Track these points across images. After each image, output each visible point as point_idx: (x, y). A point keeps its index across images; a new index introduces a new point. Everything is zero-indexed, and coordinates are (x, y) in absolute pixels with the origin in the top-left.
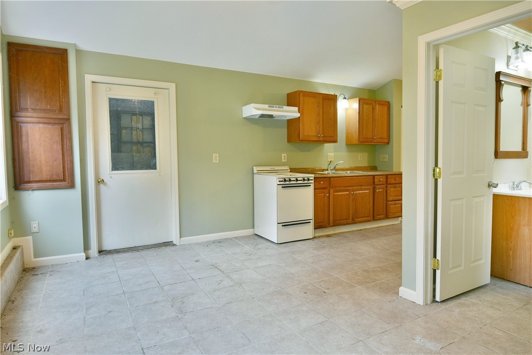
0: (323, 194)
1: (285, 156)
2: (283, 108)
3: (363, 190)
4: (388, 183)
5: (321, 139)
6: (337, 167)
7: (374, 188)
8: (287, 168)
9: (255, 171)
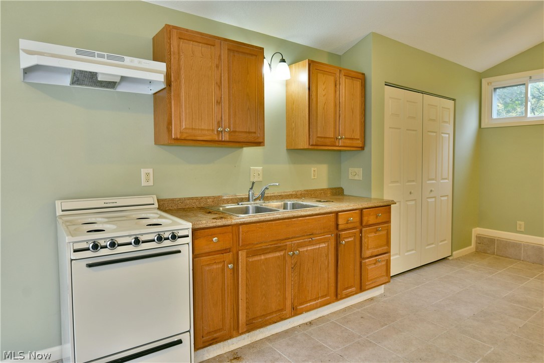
0: (220, 266)
1: (148, 174)
2: (123, 60)
3: (316, 244)
4: (364, 224)
5: (226, 137)
6: (268, 193)
7: (338, 238)
8: (153, 199)
9: (59, 212)
